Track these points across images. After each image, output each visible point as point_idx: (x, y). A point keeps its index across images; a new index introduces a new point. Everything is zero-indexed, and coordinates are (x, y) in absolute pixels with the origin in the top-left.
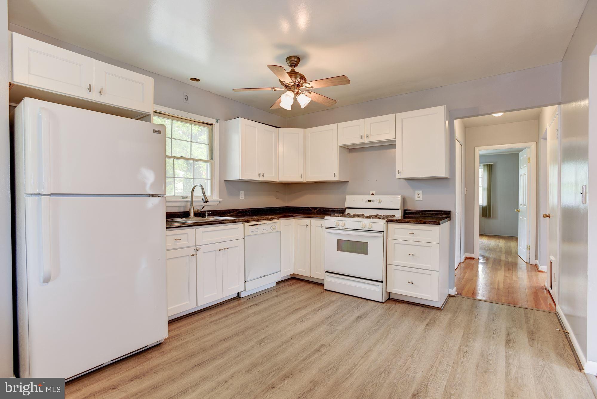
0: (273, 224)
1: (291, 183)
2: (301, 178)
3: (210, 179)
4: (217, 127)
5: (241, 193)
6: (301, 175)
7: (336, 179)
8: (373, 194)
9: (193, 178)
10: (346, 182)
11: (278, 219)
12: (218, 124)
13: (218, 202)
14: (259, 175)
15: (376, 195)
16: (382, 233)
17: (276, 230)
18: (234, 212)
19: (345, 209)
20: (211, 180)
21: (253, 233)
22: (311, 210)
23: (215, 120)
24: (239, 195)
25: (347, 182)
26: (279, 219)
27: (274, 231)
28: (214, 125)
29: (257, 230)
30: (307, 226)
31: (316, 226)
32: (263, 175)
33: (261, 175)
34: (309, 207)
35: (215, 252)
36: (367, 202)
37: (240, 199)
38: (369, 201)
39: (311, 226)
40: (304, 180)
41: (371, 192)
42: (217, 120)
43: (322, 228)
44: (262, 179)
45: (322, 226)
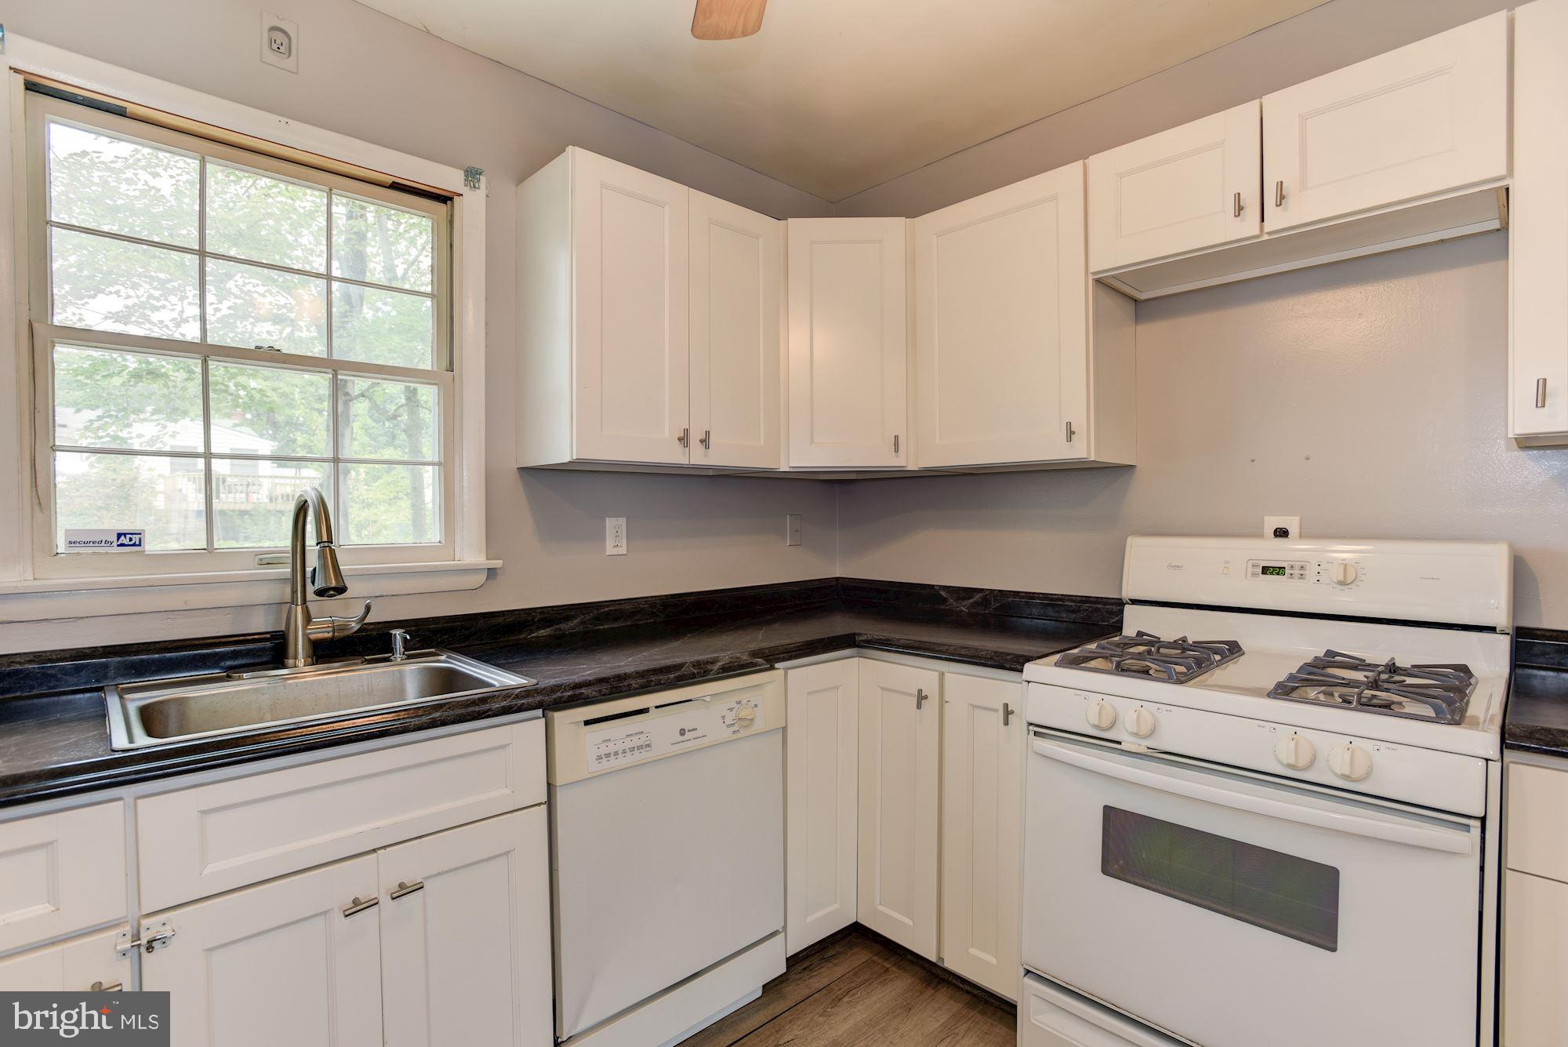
0: (744, 697)
1: (853, 477)
2: (897, 450)
3: (439, 464)
4: (472, 205)
5: (615, 528)
6: (896, 437)
7: (1081, 450)
8: (1281, 533)
9: (336, 460)
10: (1121, 471)
11: (772, 668)
12: (481, 194)
13: (484, 577)
14: (684, 440)
15: (1302, 536)
16: (1467, 827)
17: (759, 726)
18: (568, 618)
19: (1120, 604)
20: (442, 467)
21: (606, 765)
22: (945, 600)
23: (462, 172)
24: (600, 537)
25: (1131, 468)
26: (777, 665)
27: (743, 733)
28: (456, 198)
29: (636, 741)
30: (921, 698)
31: (975, 707)
32: (705, 442)
33: (695, 437)
34: (932, 586)
35: (323, 917)
36: (1254, 574)
37: (608, 554)
38: (1265, 570)
39: (942, 702)
40: (912, 461)
41: (1273, 522)
42: (472, 175)
43: (1006, 723)
44: (698, 457)
45: (1008, 712)
